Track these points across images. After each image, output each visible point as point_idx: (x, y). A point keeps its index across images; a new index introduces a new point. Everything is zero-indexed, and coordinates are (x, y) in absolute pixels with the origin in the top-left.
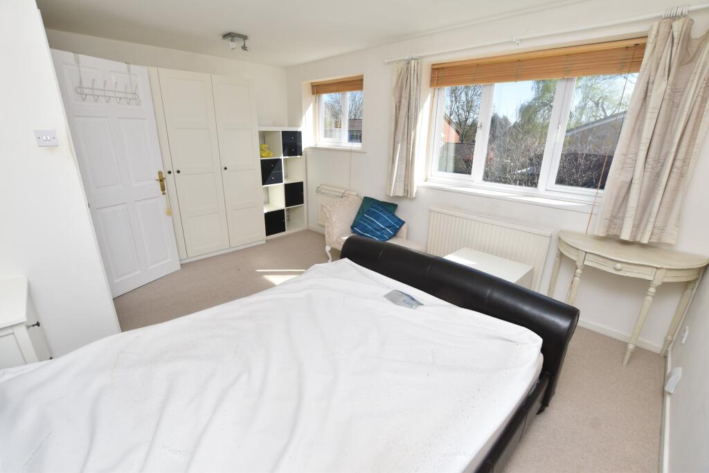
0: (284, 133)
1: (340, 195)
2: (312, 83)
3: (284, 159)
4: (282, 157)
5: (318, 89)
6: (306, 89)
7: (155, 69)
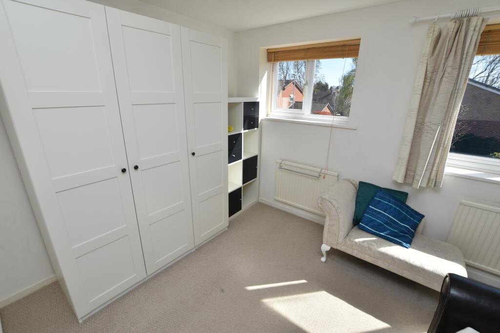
0: (245, 103)
1: (317, 175)
2: (267, 50)
3: (244, 133)
4: (243, 131)
5: (274, 56)
6: (263, 56)
7: (103, 6)
